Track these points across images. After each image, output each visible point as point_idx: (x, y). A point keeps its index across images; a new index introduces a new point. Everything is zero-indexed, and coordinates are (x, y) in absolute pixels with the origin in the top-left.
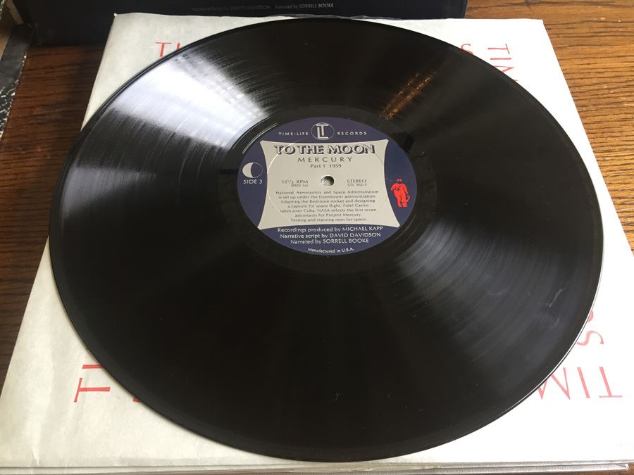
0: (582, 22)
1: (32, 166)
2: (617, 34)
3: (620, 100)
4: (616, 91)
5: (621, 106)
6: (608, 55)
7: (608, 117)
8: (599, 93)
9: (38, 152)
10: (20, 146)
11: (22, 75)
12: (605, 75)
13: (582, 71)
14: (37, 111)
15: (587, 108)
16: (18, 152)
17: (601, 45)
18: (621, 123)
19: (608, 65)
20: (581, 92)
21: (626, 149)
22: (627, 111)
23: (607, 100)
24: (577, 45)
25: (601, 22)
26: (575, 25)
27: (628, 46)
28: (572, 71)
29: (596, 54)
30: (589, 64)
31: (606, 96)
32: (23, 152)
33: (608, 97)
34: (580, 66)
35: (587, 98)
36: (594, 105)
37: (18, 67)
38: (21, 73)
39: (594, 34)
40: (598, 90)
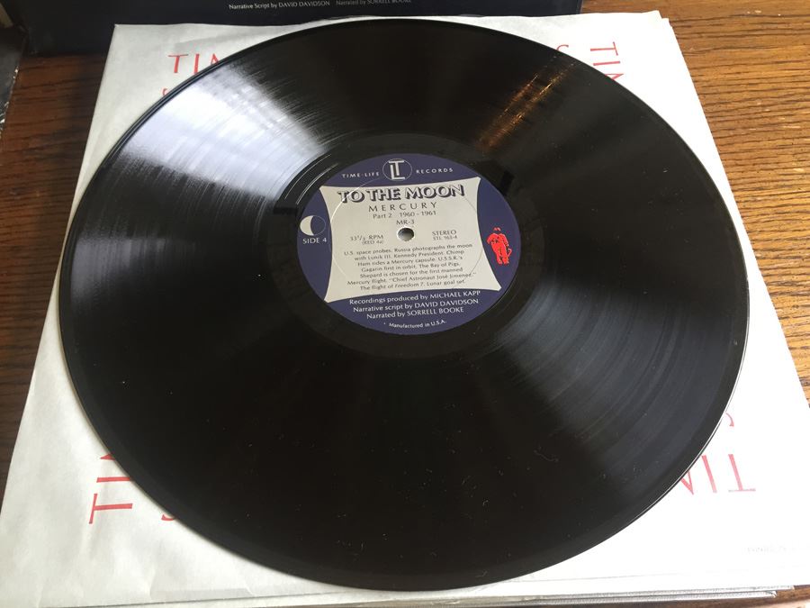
0: (731, 17)
1: (29, 216)
2: (777, 32)
3: (776, 121)
4: (773, 108)
5: (777, 128)
6: (763, 61)
7: (761, 144)
8: (751, 111)
9: (36, 198)
10: (14, 189)
11: (13, 95)
12: (760, 87)
13: (730, 83)
14: (33, 144)
15: (735, 132)
16: (12, 198)
17: (754, 48)
18: (777, 151)
19: (764, 74)
20: (727, 111)
21: (782, 186)
22: (785, 136)
23: (761, 121)
24: (725, 48)
25: (757, 16)
26: (722, 21)
27: (789, 48)
28: (718, 83)
29: (749, 59)
30: (739, 73)
31: (759, 115)
32: (19, 198)
33: (762, 117)
34: (727, 76)
35: (735, 118)
36: (744, 128)
37: (8, 84)
38: (11, 92)
39: (746, 33)
40: (749, 107)
